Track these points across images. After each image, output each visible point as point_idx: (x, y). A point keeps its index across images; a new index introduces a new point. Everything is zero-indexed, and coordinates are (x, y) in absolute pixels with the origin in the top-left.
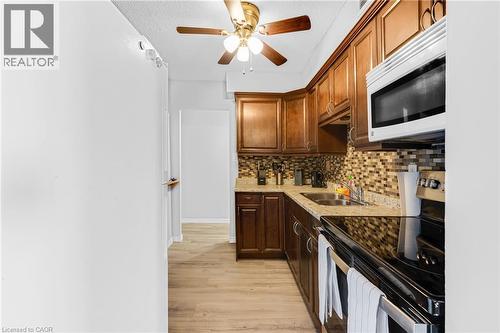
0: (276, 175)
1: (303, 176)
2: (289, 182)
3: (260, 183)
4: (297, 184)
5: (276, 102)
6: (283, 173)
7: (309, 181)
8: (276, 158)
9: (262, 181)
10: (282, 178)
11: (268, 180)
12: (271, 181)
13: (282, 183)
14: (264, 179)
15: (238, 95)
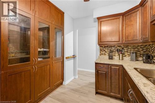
0: (119, 55)
1: (136, 56)
2: (127, 58)
3: (110, 59)
4: (132, 60)
5: (119, 18)
6: (123, 54)
7: (140, 59)
8: (119, 46)
9: (111, 58)
10: (122, 56)
11: (114, 57)
12: (116, 57)
13: (122, 59)
14: (112, 57)
15: (99, 18)
